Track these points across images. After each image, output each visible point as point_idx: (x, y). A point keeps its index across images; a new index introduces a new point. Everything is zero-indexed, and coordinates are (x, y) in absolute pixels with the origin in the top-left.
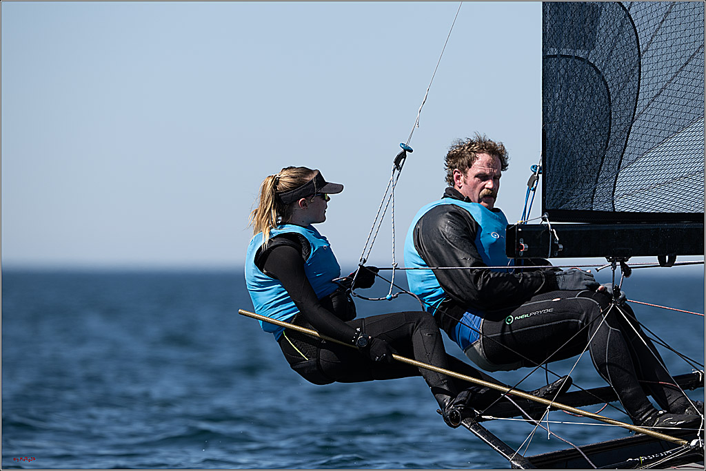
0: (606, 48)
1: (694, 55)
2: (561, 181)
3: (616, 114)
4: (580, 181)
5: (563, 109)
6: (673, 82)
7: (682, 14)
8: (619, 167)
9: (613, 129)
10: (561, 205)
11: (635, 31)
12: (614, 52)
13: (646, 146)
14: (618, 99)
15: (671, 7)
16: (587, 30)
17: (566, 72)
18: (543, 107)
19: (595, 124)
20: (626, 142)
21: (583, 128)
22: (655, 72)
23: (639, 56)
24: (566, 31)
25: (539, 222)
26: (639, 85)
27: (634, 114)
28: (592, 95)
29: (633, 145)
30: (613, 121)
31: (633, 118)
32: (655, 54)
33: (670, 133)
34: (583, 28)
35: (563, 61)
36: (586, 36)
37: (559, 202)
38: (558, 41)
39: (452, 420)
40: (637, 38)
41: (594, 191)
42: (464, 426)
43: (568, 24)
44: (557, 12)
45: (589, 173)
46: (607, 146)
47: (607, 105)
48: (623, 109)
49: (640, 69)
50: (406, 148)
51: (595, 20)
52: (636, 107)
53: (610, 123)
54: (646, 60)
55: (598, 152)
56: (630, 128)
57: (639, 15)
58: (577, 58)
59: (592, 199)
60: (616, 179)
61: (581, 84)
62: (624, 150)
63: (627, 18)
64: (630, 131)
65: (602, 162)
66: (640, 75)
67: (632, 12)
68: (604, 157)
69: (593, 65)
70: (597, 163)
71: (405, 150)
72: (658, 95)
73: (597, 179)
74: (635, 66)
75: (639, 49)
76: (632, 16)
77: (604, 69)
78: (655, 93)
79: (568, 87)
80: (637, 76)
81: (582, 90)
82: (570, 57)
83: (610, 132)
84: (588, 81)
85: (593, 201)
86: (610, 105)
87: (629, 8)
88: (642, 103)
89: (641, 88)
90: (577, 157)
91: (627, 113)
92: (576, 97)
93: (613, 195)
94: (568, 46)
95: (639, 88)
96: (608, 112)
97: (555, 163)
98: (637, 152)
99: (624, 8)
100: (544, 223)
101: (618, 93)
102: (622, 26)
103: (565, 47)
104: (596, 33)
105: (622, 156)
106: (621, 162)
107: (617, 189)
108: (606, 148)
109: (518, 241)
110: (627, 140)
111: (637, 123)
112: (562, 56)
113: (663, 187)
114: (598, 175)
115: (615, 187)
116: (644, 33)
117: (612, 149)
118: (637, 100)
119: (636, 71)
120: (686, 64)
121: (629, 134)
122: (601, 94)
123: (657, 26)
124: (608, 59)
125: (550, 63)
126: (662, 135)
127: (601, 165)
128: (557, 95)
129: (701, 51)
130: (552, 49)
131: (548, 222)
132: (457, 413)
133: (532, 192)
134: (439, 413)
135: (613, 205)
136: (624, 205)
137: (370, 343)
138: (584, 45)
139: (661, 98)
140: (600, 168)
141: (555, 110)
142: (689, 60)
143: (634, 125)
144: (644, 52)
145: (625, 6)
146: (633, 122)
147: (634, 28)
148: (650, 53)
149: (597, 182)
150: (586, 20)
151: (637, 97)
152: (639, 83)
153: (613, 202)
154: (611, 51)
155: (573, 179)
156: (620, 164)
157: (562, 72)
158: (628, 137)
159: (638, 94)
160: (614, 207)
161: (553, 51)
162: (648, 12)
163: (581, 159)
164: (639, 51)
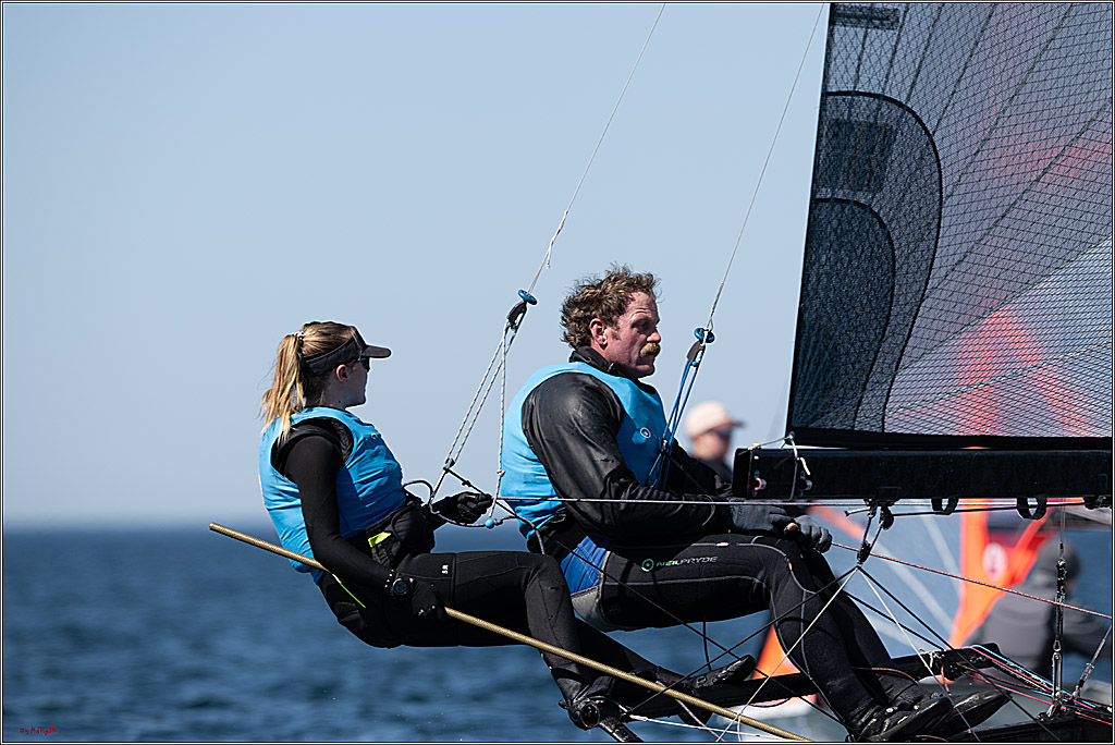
0: (896, 190)
1: (1015, 203)
2: (816, 385)
3: (900, 289)
4: (843, 386)
5: (829, 281)
6: (983, 242)
7: (1005, 143)
8: (897, 368)
9: (895, 310)
10: (813, 421)
11: (939, 166)
12: (907, 197)
13: (937, 337)
14: (905, 267)
15: (990, 132)
16: (874, 163)
17: (840, 224)
18: (803, 274)
19: (871, 301)
20: (911, 330)
21: (854, 308)
22: (960, 227)
23: (941, 204)
24: (846, 164)
25: (781, 445)
26: (936, 247)
27: (926, 289)
28: (870, 260)
29: (919, 335)
30: (895, 299)
31: (923, 295)
32: (963, 201)
33: (973, 318)
34: (869, 161)
35: (838, 208)
36: (872, 172)
37: (811, 417)
38: (834, 178)
39: (586, 719)
40: (940, 176)
41: (860, 401)
42: (604, 729)
43: (850, 153)
44: (836, 135)
45: (856, 374)
46: (884, 334)
47: (890, 274)
48: (911, 280)
49: (940, 222)
50: (527, 298)
51: (885, 150)
52: (928, 279)
53: (891, 302)
54: (948, 209)
55: (871, 344)
56: (918, 310)
57: (946, 142)
58: (857, 203)
59: (856, 413)
60: (892, 385)
61: (857, 243)
62: (907, 342)
63: (930, 146)
64: (917, 314)
65: (875, 359)
66: (938, 233)
67: (936, 138)
68: (878, 351)
69: (876, 215)
70: (867, 361)
71: (525, 301)
72: (960, 261)
73: (865, 384)
74: (933, 218)
75: (941, 193)
76: (937, 144)
77: (891, 221)
78: (957, 258)
79: (841, 246)
80: (934, 233)
81: (859, 251)
82: (848, 202)
83: (889, 315)
84: (868, 238)
85: (856, 417)
86: (894, 275)
87: (934, 132)
88: (938, 273)
89: (939, 250)
90: (842, 350)
91: (915, 287)
92: (850, 262)
93: (885, 408)
94: (846, 186)
95: (935, 251)
96: (891, 284)
97: (811, 358)
98: (923, 346)
99: (927, 132)
100: (787, 446)
101: (907, 258)
102: (922, 158)
103: (842, 188)
104: (885, 168)
105: (903, 351)
106: (900, 359)
107: (891, 399)
108: (881, 339)
109: (753, 475)
110: (912, 326)
111: (927, 303)
112: (836, 200)
113: (953, 399)
114: (868, 378)
115: (888, 396)
116: (950, 169)
117: (890, 339)
118: (931, 269)
119: (934, 226)
120: (1003, 216)
121: (915, 318)
122: (884, 257)
123: (969, 160)
124: (899, 208)
125: (820, 210)
126: (960, 321)
127: (873, 364)
128: (824, 258)
129: (1025, 197)
130: (824, 189)
131: (795, 447)
132: (593, 709)
133: (693, 369)
134: (562, 706)
135: (883, 423)
136: (899, 422)
137: (412, 589)
138: (868, 184)
139: (964, 266)
140: (872, 368)
141: (819, 280)
142: (1008, 211)
143: (923, 304)
144: (948, 197)
145: (929, 128)
146: (922, 300)
147: (938, 161)
148: (955, 200)
149: (864, 389)
150: (874, 147)
151: (932, 264)
152: (937, 242)
153: (883, 418)
154: (904, 196)
155: (833, 384)
156: (898, 363)
157: (835, 223)
158: (914, 322)
159: (933, 260)
160: (883, 426)
161: (825, 193)
162: (960, 139)
163: (847, 354)
164: (941, 197)
